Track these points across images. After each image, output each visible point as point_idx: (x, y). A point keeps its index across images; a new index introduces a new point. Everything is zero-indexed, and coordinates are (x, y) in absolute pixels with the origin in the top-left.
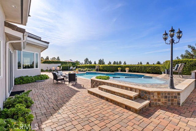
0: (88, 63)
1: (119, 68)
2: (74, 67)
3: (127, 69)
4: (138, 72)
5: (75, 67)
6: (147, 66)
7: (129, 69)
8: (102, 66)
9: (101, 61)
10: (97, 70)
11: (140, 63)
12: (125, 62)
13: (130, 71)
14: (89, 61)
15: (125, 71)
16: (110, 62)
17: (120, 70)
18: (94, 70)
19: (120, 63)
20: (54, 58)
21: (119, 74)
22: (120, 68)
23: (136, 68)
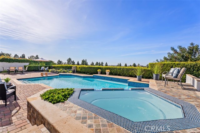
0: (70, 63)
1: (98, 70)
2: (45, 67)
3: (108, 71)
4: (119, 75)
5: (48, 67)
6: (130, 69)
7: (109, 71)
8: (79, 67)
9: (84, 61)
10: (74, 72)
11: (119, 64)
12: (106, 63)
13: (111, 74)
14: (72, 61)
15: (105, 74)
16: (92, 63)
17: (100, 72)
18: (70, 71)
19: (102, 63)
20: (33, 56)
21: (98, 77)
22: (100, 70)
23: (117, 71)
